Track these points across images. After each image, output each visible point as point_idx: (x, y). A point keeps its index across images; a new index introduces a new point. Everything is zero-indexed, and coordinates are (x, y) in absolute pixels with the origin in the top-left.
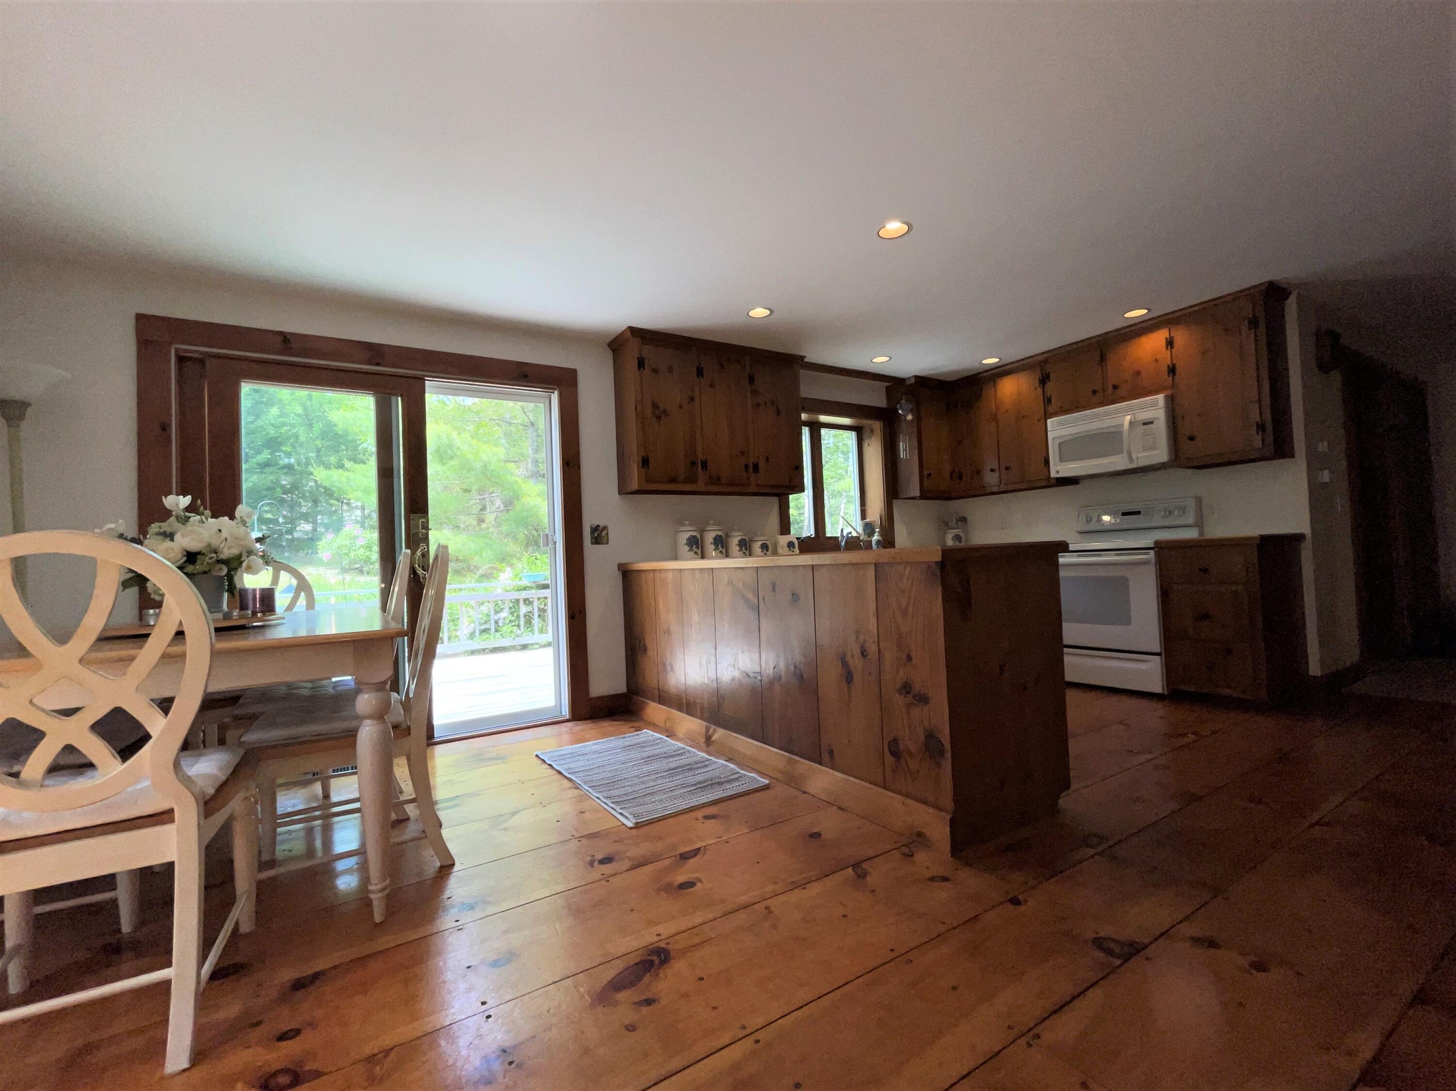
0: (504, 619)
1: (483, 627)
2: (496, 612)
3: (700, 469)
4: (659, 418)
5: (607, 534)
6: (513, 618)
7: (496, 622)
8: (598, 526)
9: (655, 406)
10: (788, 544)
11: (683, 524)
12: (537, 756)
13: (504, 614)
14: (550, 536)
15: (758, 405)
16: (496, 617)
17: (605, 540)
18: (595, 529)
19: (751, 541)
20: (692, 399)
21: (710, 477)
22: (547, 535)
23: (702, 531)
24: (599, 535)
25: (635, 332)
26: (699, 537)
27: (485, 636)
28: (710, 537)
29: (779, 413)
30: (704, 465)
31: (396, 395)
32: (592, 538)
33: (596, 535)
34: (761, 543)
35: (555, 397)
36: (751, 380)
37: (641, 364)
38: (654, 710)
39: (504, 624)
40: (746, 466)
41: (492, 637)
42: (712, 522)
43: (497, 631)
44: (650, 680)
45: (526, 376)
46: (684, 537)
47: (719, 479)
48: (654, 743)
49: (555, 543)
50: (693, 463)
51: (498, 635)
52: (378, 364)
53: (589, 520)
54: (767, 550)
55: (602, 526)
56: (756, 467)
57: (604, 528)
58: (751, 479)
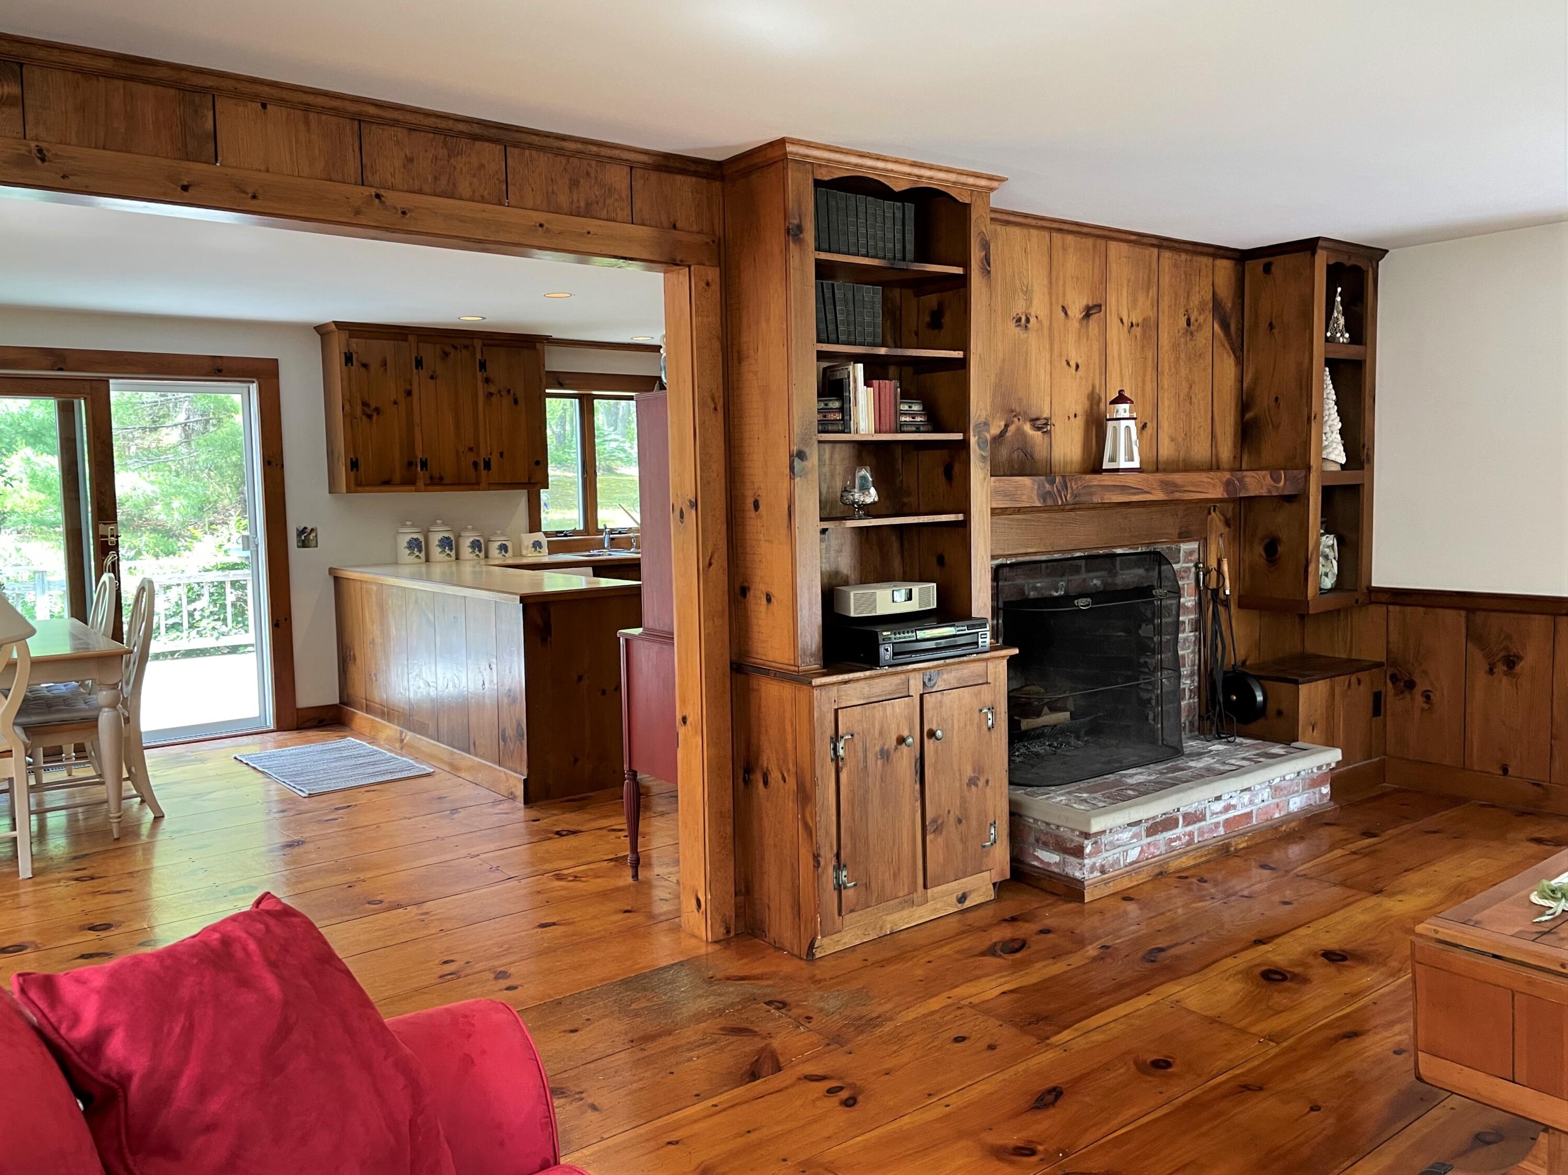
0: (202, 610)
1: (171, 621)
2: (191, 601)
3: (419, 469)
4: (369, 417)
5: (316, 536)
6: (216, 609)
7: (191, 615)
8: (305, 528)
9: (365, 404)
10: (534, 544)
11: (404, 525)
12: (235, 758)
13: (204, 602)
14: (251, 538)
15: (491, 394)
16: (191, 608)
17: (313, 543)
18: (302, 531)
19: (488, 541)
20: (409, 393)
21: (431, 478)
22: (248, 537)
23: (426, 534)
24: (306, 538)
25: (341, 326)
26: (422, 539)
27: (173, 634)
28: (435, 538)
29: (516, 402)
30: (424, 464)
31: (79, 398)
32: (298, 541)
33: (303, 538)
34: (499, 543)
35: (254, 387)
36: (483, 366)
37: (348, 359)
38: (363, 719)
39: (203, 617)
40: (475, 464)
42: (439, 522)
43: (191, 626)
44: (358, 690)
45: (220, 371)
46: (404, 540)
47: (441, 478)
49: (257, 546)
50: (410, 464)
51: (194, 632)
52: (61, 370)
53: (294, 521)
54: (506, 552)
55: (309, 528)
56: (487, 465)
57: (312, 530)
58: (484, 473)
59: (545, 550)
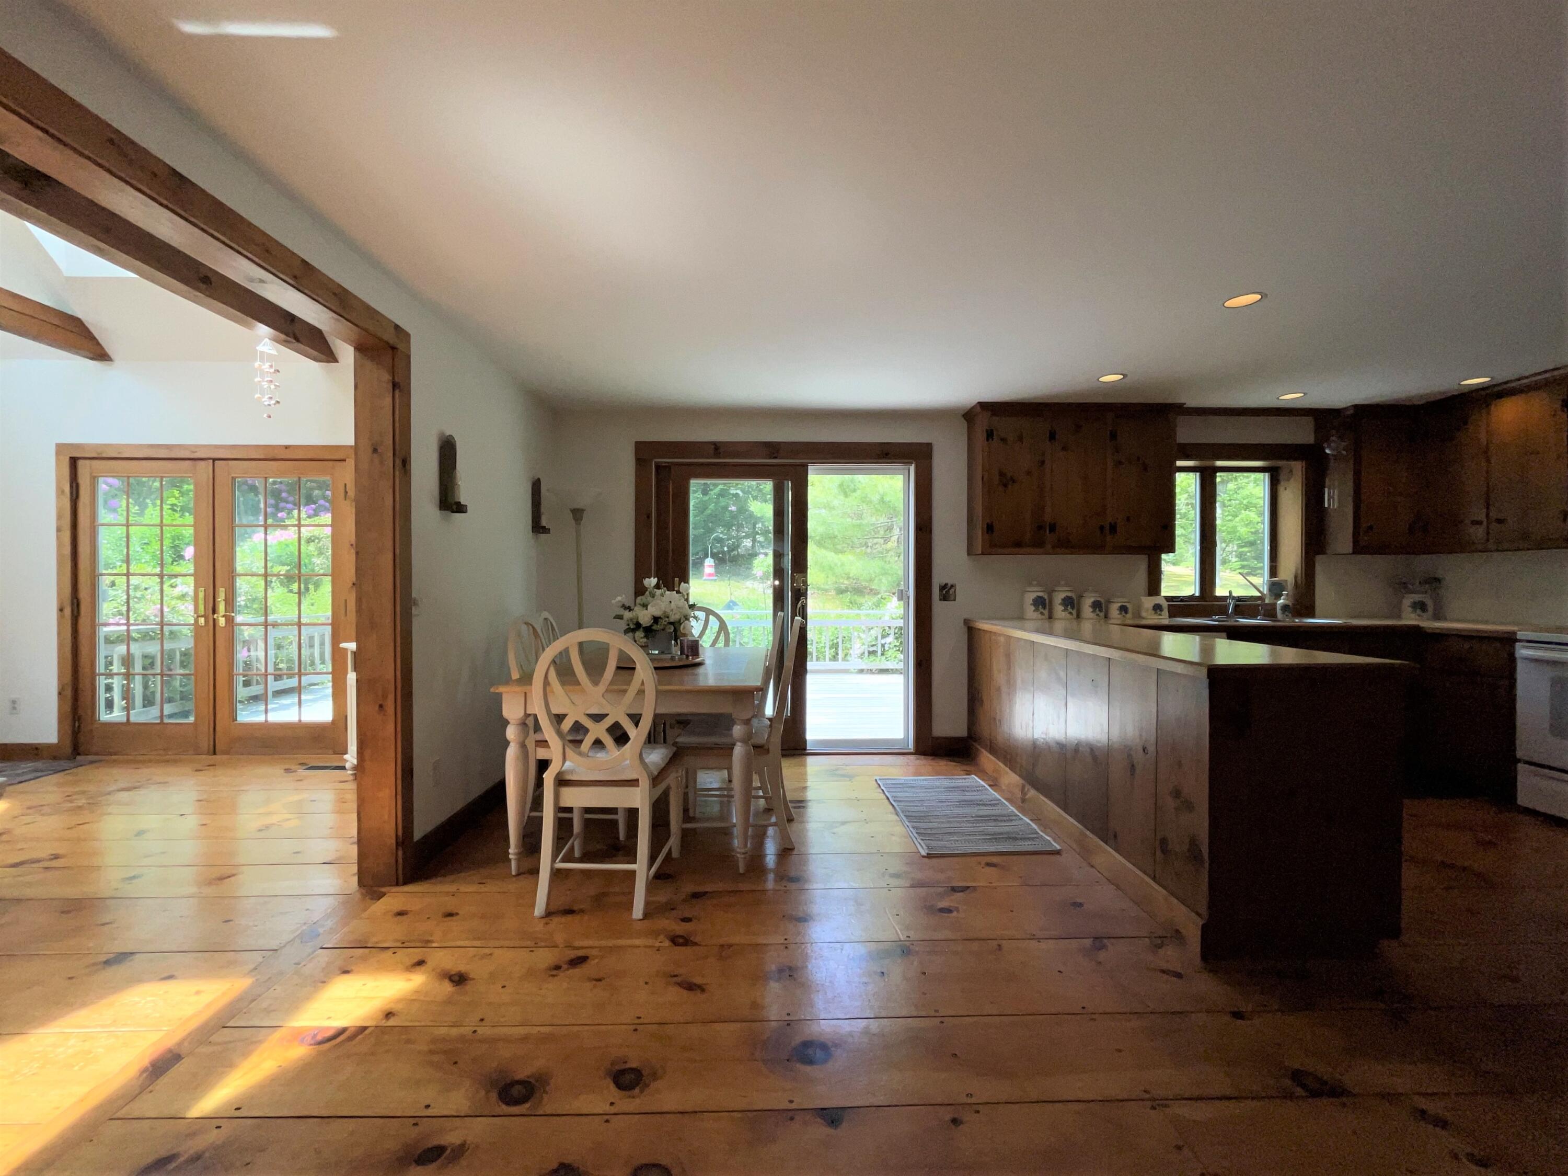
0: (890, 643)
1: (871, 649)
2: (883, 637)
3: (1048, 532)
4: (1005, 486)
5: (954, 592)
6: (898, 644)
7: (883, 646)
8: (946, 584)
9: (1002, 474)
10: (1154, 607)
11: (1030, 584)
12: (876, 780)
13: (890, 639)
14: (904, 592)
15: (1120, 462)
16: (883, 642)
17: (952, 598)
18: (943, 587)
19: (1109, 602)
20: (1043, 462)
21: (1059, 542)
22: (902, 590)
23: (1051, 593)
24: (947, 593)
25: (984, 406)
26: (1046, 597)
27: (872, 658)
28: (1059, 597)
29: (1145, 471)
30: (1053, 528)
31: (788, 480)
32: (940, 595)
33: (944, 592)
34: (1120, 604)
35: (912, 468)
36: (1113, 436)
37: (990, 435)
38: (987, 759)
39: (890, 648)
40: (1102, 528)
41: (878, 659)
42: (1063, 583)
43: (882, 654)
44: (984, 730)
45: (887, 454)
46: (1030, 597)
47: (1068, 542)
48: (979, 789)
49: (909, 597)
50: (1040, 528)
51: (883, 658)
52: (775, 458)
53: (938, 580)
54: (1126, 612)
55: (949, 585)
56: (1113, 528)
57: (952, 586)
58: (1108, 538)
59: (1165, 613)
